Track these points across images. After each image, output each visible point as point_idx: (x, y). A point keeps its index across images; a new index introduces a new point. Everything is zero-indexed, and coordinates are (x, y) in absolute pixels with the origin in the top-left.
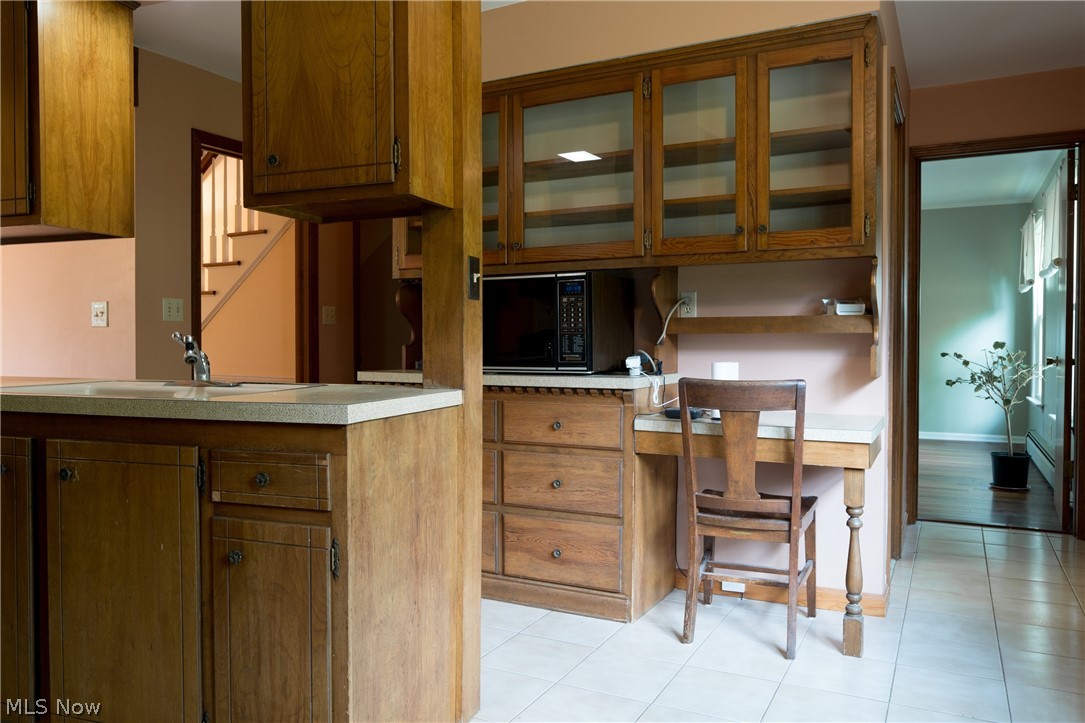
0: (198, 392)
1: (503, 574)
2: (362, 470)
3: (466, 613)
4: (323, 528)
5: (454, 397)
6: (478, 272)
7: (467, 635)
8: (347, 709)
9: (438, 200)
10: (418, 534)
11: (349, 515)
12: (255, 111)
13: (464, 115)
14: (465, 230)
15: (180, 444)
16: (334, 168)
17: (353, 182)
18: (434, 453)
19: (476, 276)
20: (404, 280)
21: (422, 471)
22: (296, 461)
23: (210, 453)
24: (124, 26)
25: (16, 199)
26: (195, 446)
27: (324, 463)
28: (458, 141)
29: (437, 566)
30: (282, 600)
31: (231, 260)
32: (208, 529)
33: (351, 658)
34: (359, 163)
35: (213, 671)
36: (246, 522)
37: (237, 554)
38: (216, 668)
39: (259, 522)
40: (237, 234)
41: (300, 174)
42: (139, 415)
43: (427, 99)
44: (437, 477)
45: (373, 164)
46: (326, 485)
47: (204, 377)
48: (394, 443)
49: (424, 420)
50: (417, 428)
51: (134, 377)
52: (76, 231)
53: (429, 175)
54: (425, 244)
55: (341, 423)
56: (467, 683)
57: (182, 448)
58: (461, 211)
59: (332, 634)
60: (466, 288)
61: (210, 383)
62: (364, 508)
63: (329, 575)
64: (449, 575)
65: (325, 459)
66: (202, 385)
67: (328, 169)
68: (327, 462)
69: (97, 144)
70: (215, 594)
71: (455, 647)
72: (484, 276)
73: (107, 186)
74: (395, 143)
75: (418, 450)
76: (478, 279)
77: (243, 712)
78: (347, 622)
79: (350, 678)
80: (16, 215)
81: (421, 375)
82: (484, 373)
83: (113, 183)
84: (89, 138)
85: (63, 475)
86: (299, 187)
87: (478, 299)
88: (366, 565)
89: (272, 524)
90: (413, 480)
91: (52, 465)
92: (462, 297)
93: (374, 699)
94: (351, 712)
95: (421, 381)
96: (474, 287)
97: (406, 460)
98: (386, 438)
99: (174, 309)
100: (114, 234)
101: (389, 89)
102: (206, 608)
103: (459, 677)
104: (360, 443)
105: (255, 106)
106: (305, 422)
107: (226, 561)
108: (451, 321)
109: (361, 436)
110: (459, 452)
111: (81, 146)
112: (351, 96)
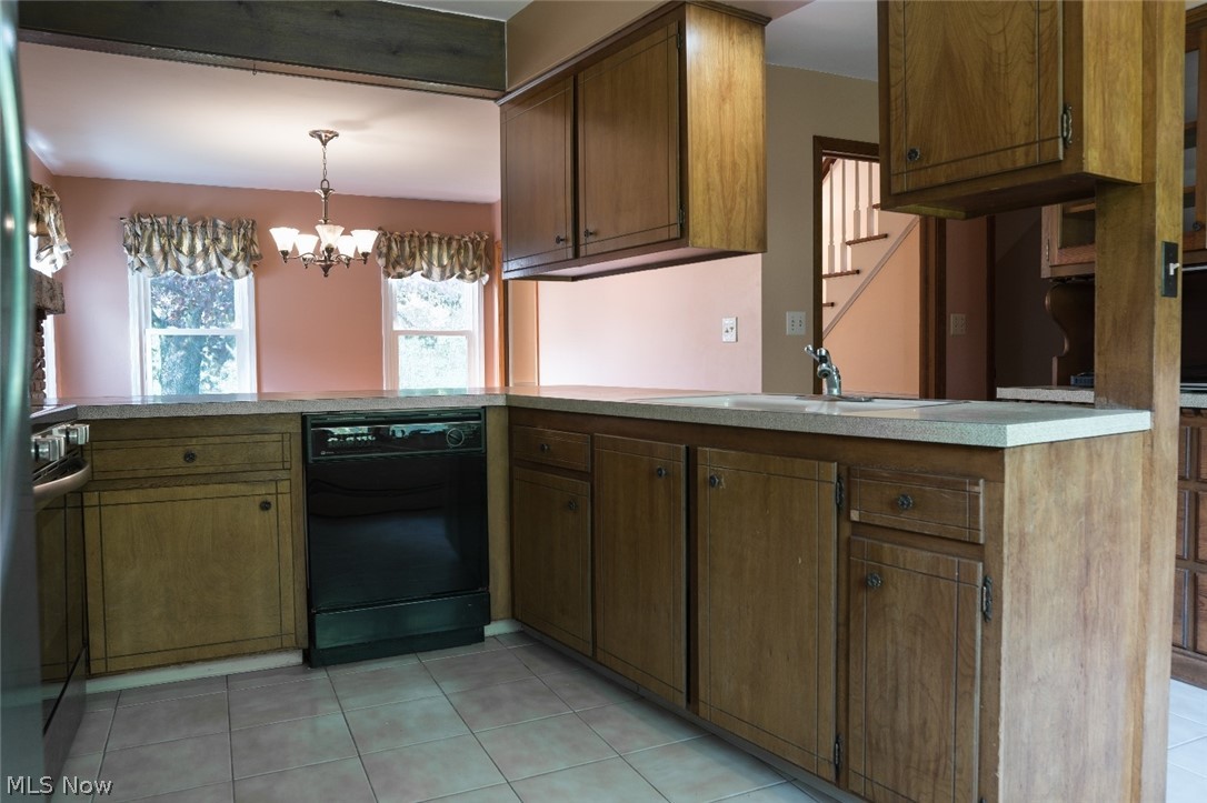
0: (829, 407)
1: (1195, 650)
2: (1021, 500)
3: (1149, 690)
4: (972, 562)
5: (1139, 420)
6: (1175, 262)
7: (1149, 718)
8: (996, 770)
9: (1121, 176)
10: (1087, 584)
11: (1005, 551)
12: (893, 105)
13: (1158, 62)
14: (1158, 209)
15: (820, 459)
16: (985, 154)
17: (1009, 166)
18: (1111, 488)
19: (1172, 267)
20: (1057, 279)
21: (1095, 507)
22: (942, 485)
23: (849, 470)
24: (757, 44)
25: (669, 225)
26: (834, 461)
27: (976, 489)
28: (1150, 97)
29: (1112, 629)
30: (923, 635)
31: (849, 269)
32: (846, 548)
33: (1003, 714)
34: (1017, 144)
35: (847, 695)
36: (886, 545)
37: (875, 578)
38: (851, 692)
39: (900, 548)
40: (857, 241)
41: (944, 166)
42: (780, 428)
43: (1107, 50)
44: (1114, 517)
45: (1035, 142)
46: (978, 514)
47: (835, 391)
48: (1060, 473)
49: (1098, 447)
50: (1090, 456)
51: (759, 390)
52: (717, 251)
53: (1109, 147)
54: (1099, 232)
55: (999, 445)
56: (1148, 777)
57: (822, 463)
58: (1152, 185)
59: (982, 683)
60: (1159, 282)
61: (841, 398)
62: (1022, 546)
63: (979, 615)
64: (1127, 641)
65: (977, 485)
66: (833, 399)
67: (977, 156)
68: (981, 488)
69: (734, 164)
70: (851, 616)
71: (1132, 729)
72: (1184, 266)
73: (743, 204)
74: (1065, 112)
75: (1090, 482)
76: (1176, 270)
77: (877, 743)
78: (999, 672)
79: (1002, 736)
80: (669, 240)
81: (1092, 393)
82: (1182, 392)
83: (749, 200)
84: (728, 159)
85: (712, 482)
86: (943, 181)
87: (1175, 296)
88: (1023, 612)
89: (915, 551)
90: (1083, 519)
91: (703, 472)
92: (1153, 294)
93: (1029, 768)
94: (1001, 775)
95: (1091, 401)
96: (1170, 281)
97: (1075, 493)
98: (1051, 466)
99: (796, 322)
100: (749, 250)
101: (1056, 47)
102: (842, 629)
103: (1138, 768)
104: (1019, 469)
105: (893, 98)
106: (955, 442)
107: (864, 584)
108: (1137, 323)
109: (1022, 461)
110: (1144, 488)
111: (721, 168)
112: (1007, 65)
